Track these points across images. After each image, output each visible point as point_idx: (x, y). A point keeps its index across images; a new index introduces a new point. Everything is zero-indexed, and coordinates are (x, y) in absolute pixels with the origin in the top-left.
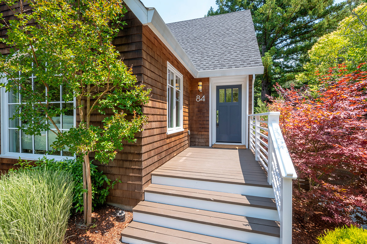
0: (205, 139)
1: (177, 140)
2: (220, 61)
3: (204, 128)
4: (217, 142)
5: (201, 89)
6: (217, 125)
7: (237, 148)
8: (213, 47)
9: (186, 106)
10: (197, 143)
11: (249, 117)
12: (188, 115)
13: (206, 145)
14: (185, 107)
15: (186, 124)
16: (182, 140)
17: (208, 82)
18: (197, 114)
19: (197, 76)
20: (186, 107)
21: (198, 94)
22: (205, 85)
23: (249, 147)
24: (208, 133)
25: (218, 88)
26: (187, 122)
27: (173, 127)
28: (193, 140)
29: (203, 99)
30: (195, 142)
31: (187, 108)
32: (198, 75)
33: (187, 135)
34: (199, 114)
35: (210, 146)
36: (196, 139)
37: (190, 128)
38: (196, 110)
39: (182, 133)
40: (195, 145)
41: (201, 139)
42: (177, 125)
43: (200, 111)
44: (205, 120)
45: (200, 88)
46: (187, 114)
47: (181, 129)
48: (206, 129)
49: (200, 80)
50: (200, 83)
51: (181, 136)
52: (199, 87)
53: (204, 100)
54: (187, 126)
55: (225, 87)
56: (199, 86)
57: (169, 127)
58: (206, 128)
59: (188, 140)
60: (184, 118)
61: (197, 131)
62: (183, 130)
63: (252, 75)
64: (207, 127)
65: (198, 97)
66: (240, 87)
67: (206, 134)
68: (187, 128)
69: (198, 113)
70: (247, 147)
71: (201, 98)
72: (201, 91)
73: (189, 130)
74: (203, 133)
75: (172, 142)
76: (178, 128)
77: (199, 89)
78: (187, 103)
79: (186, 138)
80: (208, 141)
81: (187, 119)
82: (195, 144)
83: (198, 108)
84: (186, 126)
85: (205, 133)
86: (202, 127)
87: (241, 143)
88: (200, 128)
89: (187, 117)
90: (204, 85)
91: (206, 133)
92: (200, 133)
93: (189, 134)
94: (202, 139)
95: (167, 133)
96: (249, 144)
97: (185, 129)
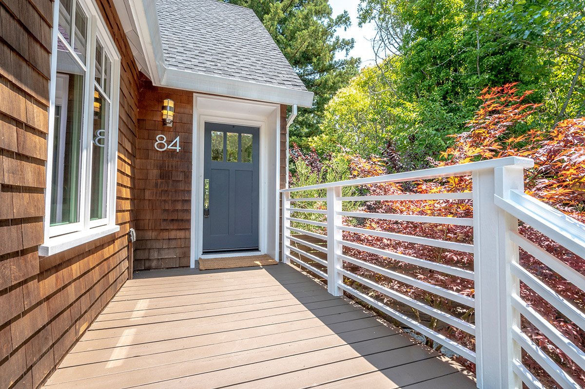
0: (178, 251)
1: (94, 268)
2: (219, 65)
3: (177, 220)
4: (204, 253)
5: (171, 118)
6: (206, 212)
7: (258, 263)
8: (195, 37)
9: (125, 156)
10: (154, 264)
11: (281, 194)
12: (129, 186)
13: (181, 266)
14: (123, 156)
15: (124, 211)
16: (112, 262)
17: (189, 106)
18: (157, 184)
19: (160, 80)
20: (127, 160)
21: (160, 132)
22: (182, 110)
23: (281, 259)
24: (187, 232)
25: (210, 127)
26: (127, 205)
27: (77, 220)
28: (142, 255)
29: (175, 145)
30: (149, 259)
31: (128, 164)
32: (165, 77)
33: (126, 243)
34: (162, 183)
35: (193, 265)
36: (152, 251)
37: (136, 221)
38: (154, 173)
39: (111, 239)
40: (148, 269)
41: (166, 251)
42: (96, 212)
43: (165, 175)
44: (178, 201)
45: (169, 115)
46: (127, 182)
47: (109, 225)
48: (184, 224)
49: (170, 93)
50: (169, 103)
51: (108, 251)
52: (165, 112)
53: (178, 148)
54: (127, 216)
55: (225, 128)
56: (164, 108)
57: (53, 221)
58: (182, 220)
59: (128, 258)
60: (119, 191)
61: (156, 230)
62: (117, 228)
63: (291, 107)
64: (185, 218)
65: (162, 139)
66: (255, 132)
67: (183, 237)
68: (125, 223)
69: (160, 181)
70: (277, 259)
71: (169, 142)
72: (171, 125)
73: (132, 229)
74: (173, 234)
75: (70, 283)
76: (97, 222)
77: (164, 117)
78: (128, 147)
79: (124, 253)
80: (186, 255)
81: (126, 194)
82: (147, 265)
83: (161, 167)
84: (123, 216)
85: (178, 235)
86: (170, 218)
87: (257, 250)
88: (164, 220)
89: (128, 190)
90: (178, 110)
91: (181, 234)
92: (165, 235)
93: (134, 239)
94: (171, 251)
95: (47, 249)
96: (281, 253)
97: (121, 224)
